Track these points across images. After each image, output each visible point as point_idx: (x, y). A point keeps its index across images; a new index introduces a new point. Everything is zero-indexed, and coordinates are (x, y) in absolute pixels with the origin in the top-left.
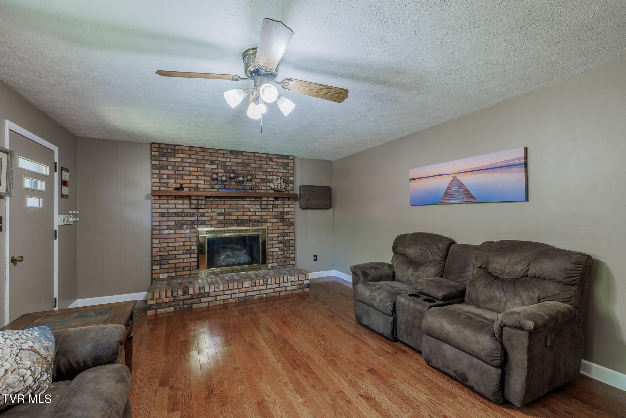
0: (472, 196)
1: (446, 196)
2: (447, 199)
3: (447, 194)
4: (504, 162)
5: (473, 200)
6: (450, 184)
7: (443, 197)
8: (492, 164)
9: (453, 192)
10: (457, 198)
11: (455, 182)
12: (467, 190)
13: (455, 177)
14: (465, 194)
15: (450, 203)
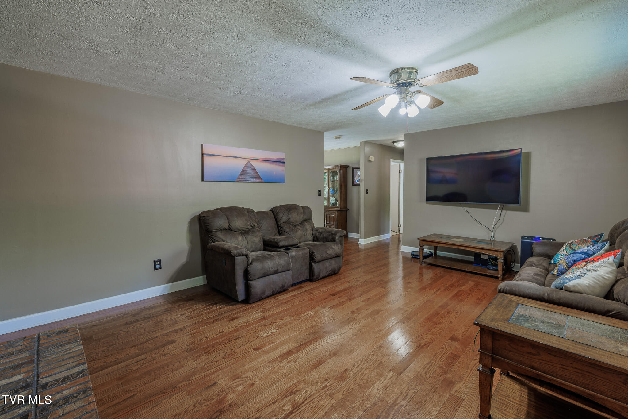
0: (260, 177)
1: (242, 175)
2: (243, 178)
3: (243, 174)
4: (277, 159)
5: (261, 180)
6: (245, 166)
7: (239, 176)
8: (271, 158)
9: (248, 173)
10: (250, 178)
11: (248, 165)
12: (257, 173)
13: (249, 162)
14: (256, 176)
15: (245, 181)
